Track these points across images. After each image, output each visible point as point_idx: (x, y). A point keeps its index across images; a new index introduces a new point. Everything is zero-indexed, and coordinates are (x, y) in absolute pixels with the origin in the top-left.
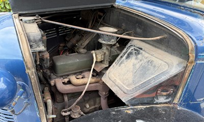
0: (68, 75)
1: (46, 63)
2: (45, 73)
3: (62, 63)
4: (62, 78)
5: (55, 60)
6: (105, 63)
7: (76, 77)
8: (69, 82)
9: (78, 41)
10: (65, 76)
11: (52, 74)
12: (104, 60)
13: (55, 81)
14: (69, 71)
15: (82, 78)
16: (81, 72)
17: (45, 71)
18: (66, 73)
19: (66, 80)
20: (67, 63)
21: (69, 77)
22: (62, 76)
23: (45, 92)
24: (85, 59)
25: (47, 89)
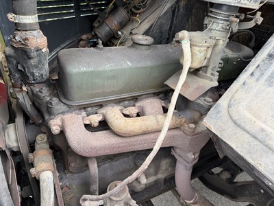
0: (101, 106)
1: (37, 67)
2: (38, 97)
3: (84, 69)
4: (84, 114)
5: (63, 59)
6: (209, 74)
7: (121, 110)
8: (104, 125)
9: (122, 26)
10: (91, 105)
11: (55, 100)
12: (206, 67)
13: (63, 121)
14: (105, 94)
15: (138, 115)
16: (135, 99)
17: (36, 89)
18: (97, 100)
19: (95, 119)
20: (100, 69)
21: (103, 111)
22: (84, 108)
23: (37, 147)
24: (149, 63)
25: (41, 139)
